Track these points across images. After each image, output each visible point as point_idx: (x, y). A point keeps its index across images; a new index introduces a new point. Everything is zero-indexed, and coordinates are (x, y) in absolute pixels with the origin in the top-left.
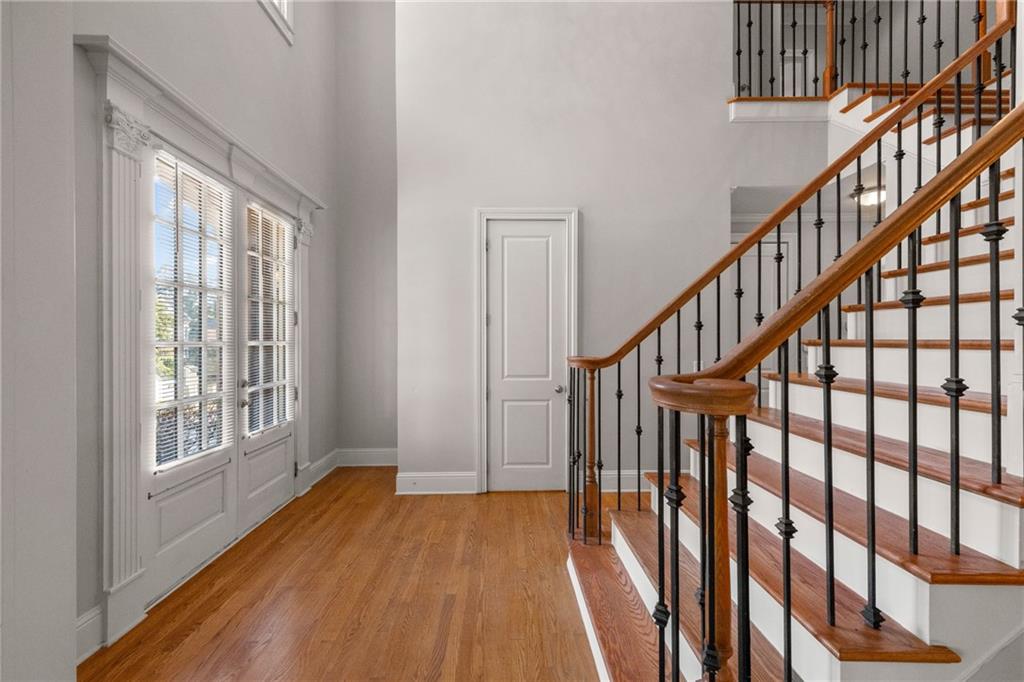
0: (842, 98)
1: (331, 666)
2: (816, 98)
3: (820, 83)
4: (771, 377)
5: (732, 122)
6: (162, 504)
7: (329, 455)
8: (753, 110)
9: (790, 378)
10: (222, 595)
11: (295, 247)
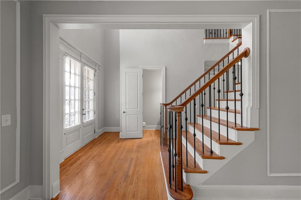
0: (232, 38)
1: (106, 169)
2: (226, 38)
3: (227, 34)
4: (208, 108)
5: (205, 44)
6: (67, 136)
7: (102, 129)
8: (210, 41)
9: (212, 108)
10: (80, 157)
11: (95, 76)
